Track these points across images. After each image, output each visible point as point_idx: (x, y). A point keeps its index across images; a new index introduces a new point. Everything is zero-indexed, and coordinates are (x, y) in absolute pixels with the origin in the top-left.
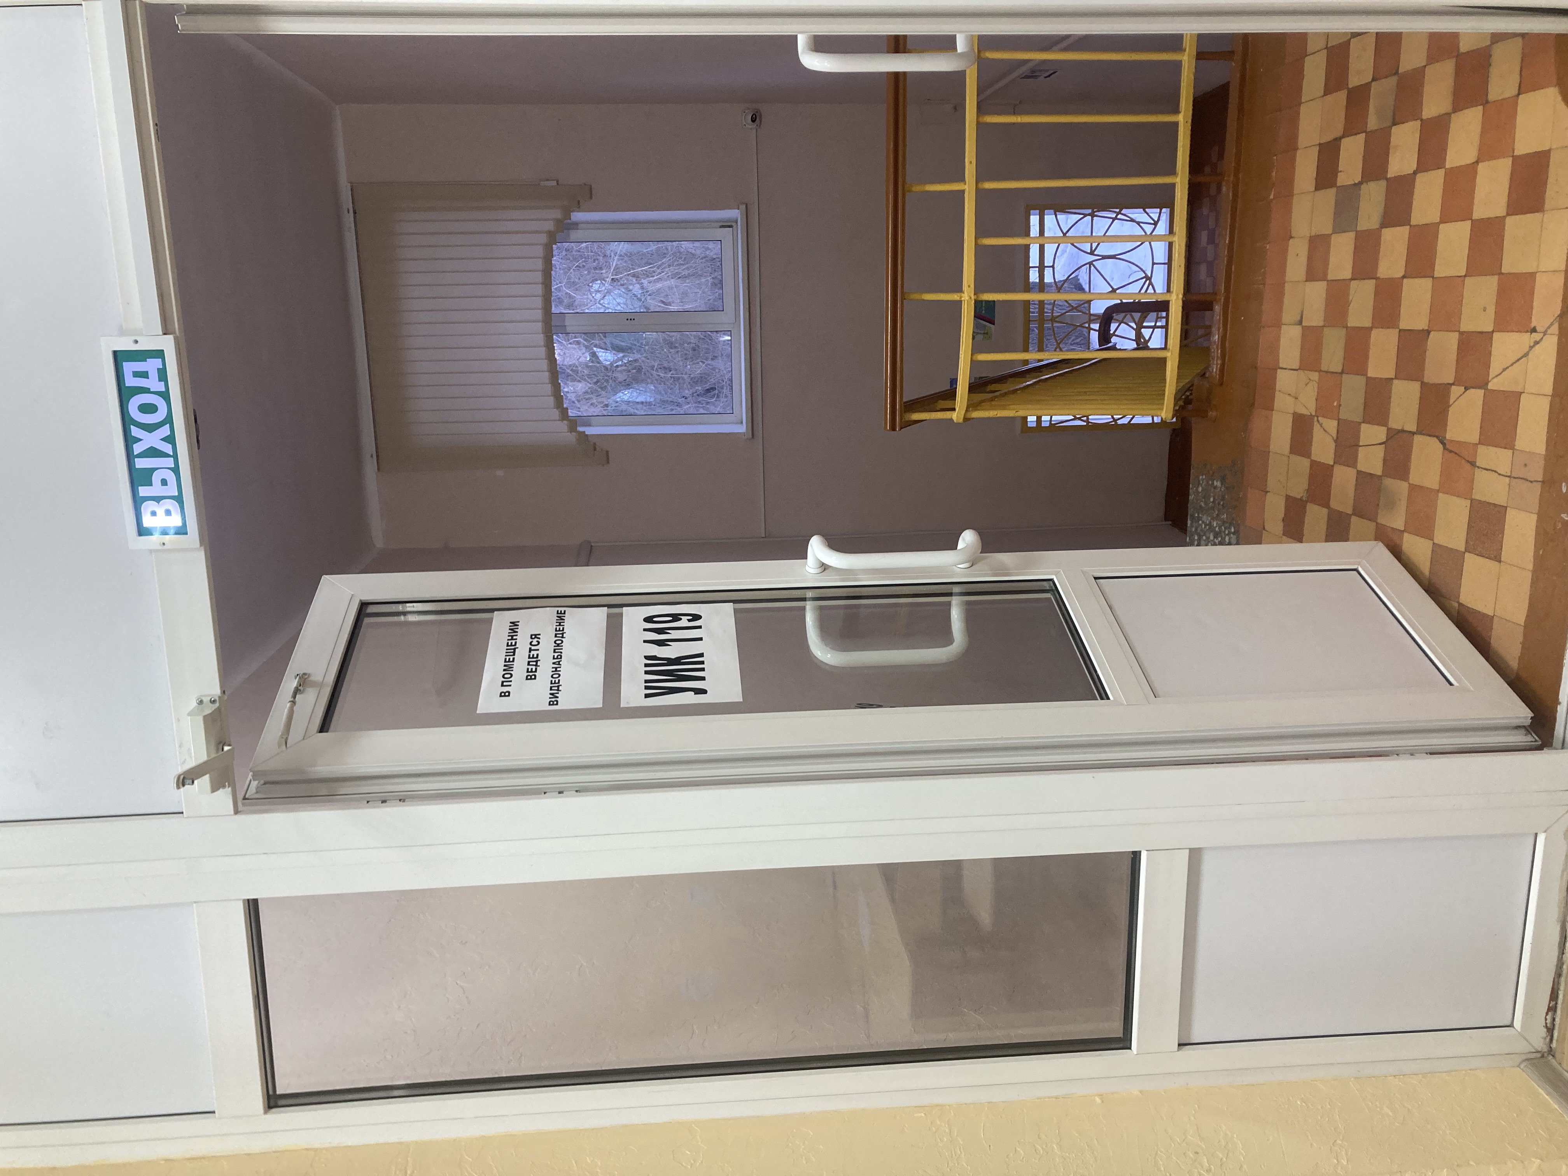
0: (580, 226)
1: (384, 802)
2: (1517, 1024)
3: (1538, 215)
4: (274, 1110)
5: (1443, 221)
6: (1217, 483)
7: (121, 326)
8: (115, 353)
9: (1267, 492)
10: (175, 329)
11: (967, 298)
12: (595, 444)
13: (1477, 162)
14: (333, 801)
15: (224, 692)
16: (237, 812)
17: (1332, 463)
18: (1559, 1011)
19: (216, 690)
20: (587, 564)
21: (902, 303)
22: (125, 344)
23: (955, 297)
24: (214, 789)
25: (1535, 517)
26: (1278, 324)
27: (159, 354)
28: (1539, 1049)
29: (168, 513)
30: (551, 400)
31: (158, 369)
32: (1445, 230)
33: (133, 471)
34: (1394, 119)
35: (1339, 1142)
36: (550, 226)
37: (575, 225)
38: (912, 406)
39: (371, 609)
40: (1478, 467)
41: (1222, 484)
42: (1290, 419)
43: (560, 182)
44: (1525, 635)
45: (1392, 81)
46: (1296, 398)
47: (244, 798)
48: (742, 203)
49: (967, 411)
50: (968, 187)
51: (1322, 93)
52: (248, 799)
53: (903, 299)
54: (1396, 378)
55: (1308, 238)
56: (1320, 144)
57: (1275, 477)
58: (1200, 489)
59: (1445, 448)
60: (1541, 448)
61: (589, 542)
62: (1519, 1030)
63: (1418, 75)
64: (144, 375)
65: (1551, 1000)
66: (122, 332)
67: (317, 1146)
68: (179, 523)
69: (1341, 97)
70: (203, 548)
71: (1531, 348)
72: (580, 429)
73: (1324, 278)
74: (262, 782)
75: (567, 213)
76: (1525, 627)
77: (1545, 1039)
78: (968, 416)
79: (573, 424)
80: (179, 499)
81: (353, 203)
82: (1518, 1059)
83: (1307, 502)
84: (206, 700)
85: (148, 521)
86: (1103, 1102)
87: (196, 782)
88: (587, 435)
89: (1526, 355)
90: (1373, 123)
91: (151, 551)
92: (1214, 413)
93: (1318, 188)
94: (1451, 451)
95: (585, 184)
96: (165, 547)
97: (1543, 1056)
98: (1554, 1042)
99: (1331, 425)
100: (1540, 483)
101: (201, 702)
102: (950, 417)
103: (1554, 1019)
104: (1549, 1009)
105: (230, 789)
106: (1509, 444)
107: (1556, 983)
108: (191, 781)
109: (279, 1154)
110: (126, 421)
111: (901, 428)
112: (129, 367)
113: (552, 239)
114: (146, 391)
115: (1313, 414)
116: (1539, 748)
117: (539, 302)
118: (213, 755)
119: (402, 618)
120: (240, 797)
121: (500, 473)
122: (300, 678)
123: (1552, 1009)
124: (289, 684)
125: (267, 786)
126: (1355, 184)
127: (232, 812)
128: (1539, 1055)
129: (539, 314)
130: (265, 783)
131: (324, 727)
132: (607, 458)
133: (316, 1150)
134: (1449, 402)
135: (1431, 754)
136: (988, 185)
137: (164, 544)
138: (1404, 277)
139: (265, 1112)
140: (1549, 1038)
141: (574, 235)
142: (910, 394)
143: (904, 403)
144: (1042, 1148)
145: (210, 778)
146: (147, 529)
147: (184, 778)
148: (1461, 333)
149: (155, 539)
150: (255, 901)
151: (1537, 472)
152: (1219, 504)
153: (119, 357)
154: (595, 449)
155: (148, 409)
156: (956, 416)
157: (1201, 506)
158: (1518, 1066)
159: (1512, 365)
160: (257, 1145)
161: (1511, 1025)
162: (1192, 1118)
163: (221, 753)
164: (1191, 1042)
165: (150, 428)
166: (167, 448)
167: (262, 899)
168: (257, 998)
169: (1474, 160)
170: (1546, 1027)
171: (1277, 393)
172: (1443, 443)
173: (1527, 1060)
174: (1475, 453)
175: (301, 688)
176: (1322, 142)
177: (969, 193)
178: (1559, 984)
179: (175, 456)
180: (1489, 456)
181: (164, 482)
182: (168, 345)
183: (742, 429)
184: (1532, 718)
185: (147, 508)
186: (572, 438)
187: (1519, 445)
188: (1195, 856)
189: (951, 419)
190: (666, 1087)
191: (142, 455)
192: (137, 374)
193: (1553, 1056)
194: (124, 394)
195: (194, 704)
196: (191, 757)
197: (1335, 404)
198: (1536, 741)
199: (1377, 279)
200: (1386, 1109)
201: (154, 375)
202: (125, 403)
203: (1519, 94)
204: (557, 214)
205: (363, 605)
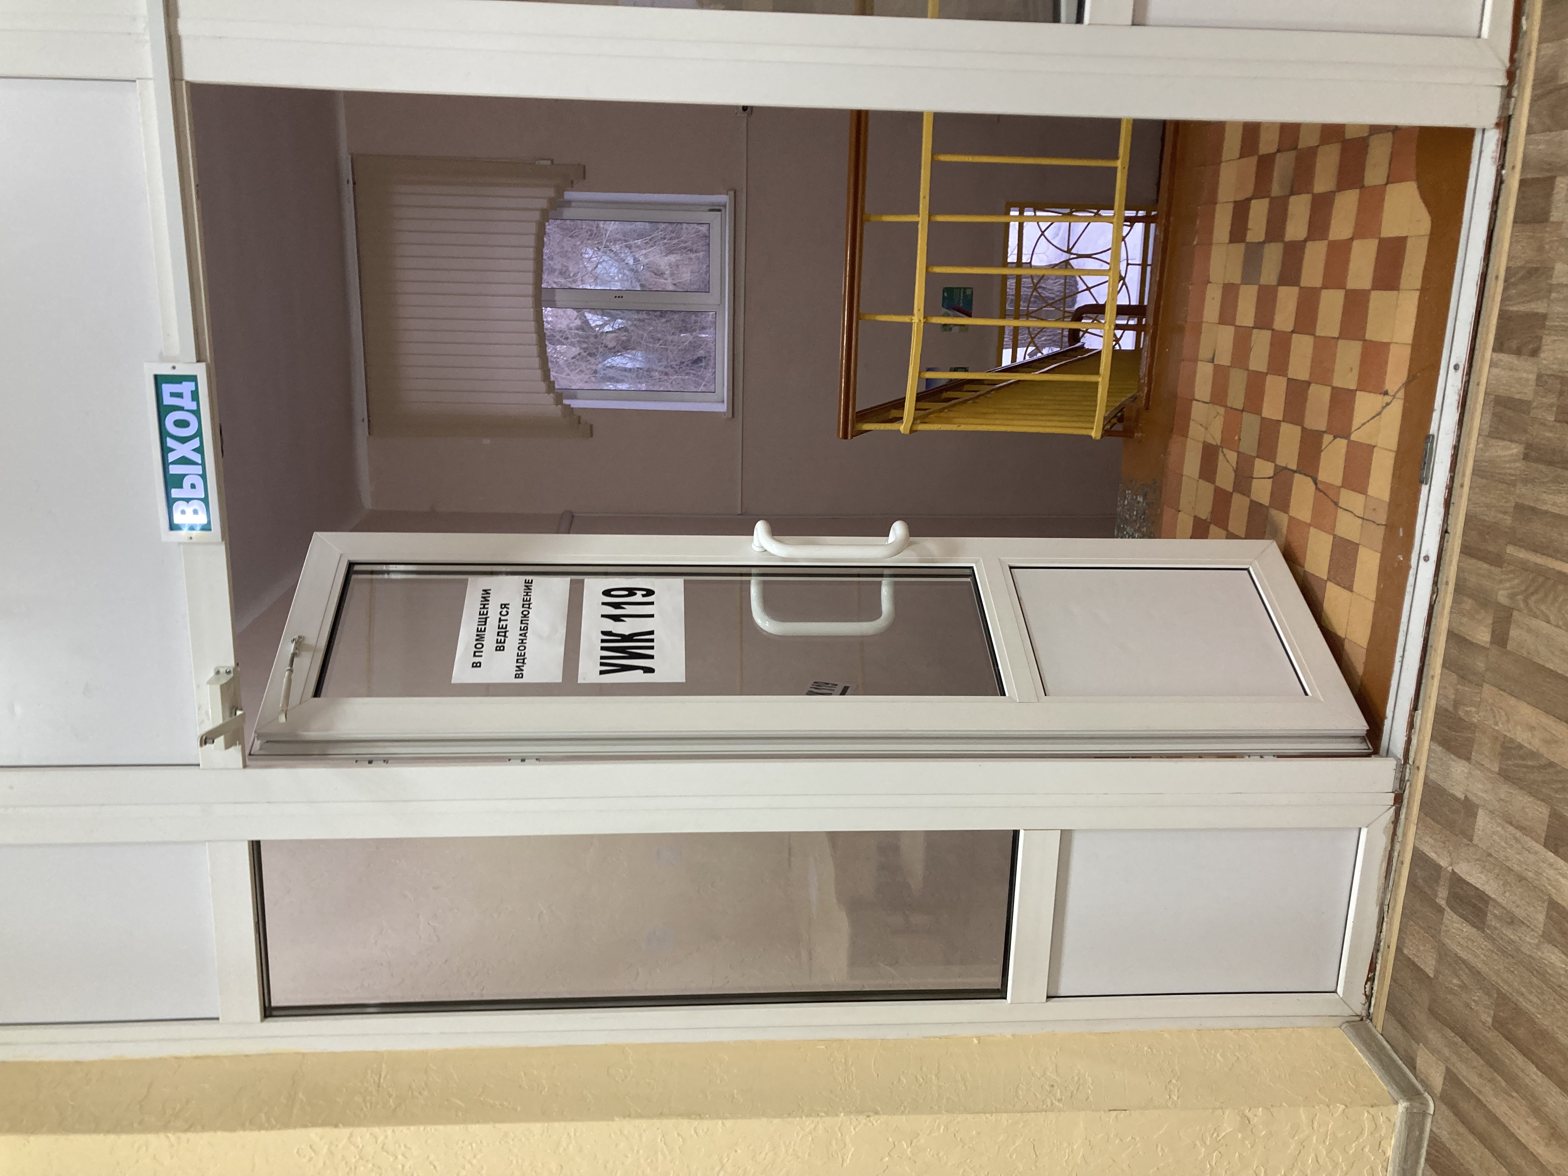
0: (573, 204)
1: (370, 762)
2: (1340, 990)
3: (1396, 292)
4: (269, 1019)
5: (1325, 287)
6: (1140, 499)
7: (161, 354)
8: (156, 377)
9: (1179, 511)
10: (206, 356)
11: (917, 321)
12: (579, 417)
13: (1352, 239)
14: (326, 759)
15: (238, 664)
16: (245, 766)
17: (1231, 491)
18: (1376, 982)
19: (230, 662)
20: (568, 532)
21: (857, 323)
22: (165, 370)
23: (906, 319)
24: (227, 746)
25: (1379, 555)
26: (1195, 360)
27: (193, 378)
28: (1359, 1014)
29: (195, 512)
30: (539, 373)
31: (192, 391)
32: (1326, 294)
33: (168, 475)
34: (1292, 187)
35: (1174, 1081)
36: (543, 204)
37: (568, 204)
38: (865, 416)
39: (357, 568)
40: (1341, 508)
41: (1144, 500)
42: (1201, 445)
43: (555, 162)
44: (1367, 657)
45: (1293, 154)
46: (1207, 429)
47: (250, 754)
48: (731, 190)
49: (913, 423)
50: (922, 219)
51: (1238, 156)
52: (253, 755)
53: (858, 318)
54: (1283, 421)
55: (1222, 286)
56: (1235, 202)
57: (1186, 498)
58: (1126, 502)
59: (1317, 488)
60: (1386, 496)
61: (572, 512)
62: (1341, 996)
63: (1312, 152)
64: (180, 395)
65: (1370, 971)
66: (163, 359)
67: (304, 1050)
68: (205, 521)
69: (1254, 160)
70: (224, 542)
71: (1384, 408)
72: (566, 402)
73: (1232, 323)
74: (264, 741)
75: (560, 192)
76: (1367, 650)
77: (1364, 1005)
78: (914, 428)
79: (560, 397)
80: (205, 500)
81: (353, 174)
82: (1340, 1020)
83: (1210, 523)
84: (222, 671)
85: (178, 519)
86: (979, 1042)
87: (215, 741)
88: (572, 408)
89: (1379, 414)
90: (1276, 190)
91: (180, 543)
92: (1140, 435)
93: (1231, 241)
94: (1321, 491)
95: (579, 165)
96: (192, 541)
97: (1362, 1020)
98: (1372, 1008)
99: (1232, 456)
100: (1384, 527)
101: (218, 673)
102: (897, 429)
103: (1372, 989)
104: (1368, 979)
105: (240, 747)
106: (1363, 491)
107: (1374, 957)
108: (211, 741)
109: (273, 1056)
110: (163, 434)
111: (852, 436)
112: (167, 388)
113: (545, 216)
114: (181, 409)
115: (1219, 444)
116: (1368, 755)
117: (530, 277)
118: (228, 719)
119: (386, 576)
120: (247, 752)
121: (487, 441)
122: (296, 643)
123: (1370, 979)
124: (287, 648)
125: (269, 744)
126: (1259, 243)
127: (241, 766)
128: (1358, 1018)
129: (530, 290)
130: (268, 742)
131: (317, 693)
132: (591, 431)
133: (304, 1055)
134: (1321, 447)
135: (1279, 756)
136: (940, 218)
137: (191, 538)
138: (1293, 332)
139: (262, 1021)
140: (1367, 1005)
141: (568, 213)
142: (861, 405)
143: (857, 413)
144: (923, 1079)
145: (225, 738)
146: (177, 525)
147: (206, 739)
148: (1333, 388)
149: (184, 533)
150: (258, 843)
151: (1382, 518)
152: (1140, 517)
153: (159, 380)
154: (579, 422)
155: (182, 424)
156: (903, 427)
157: (1126, 518)
158: (1340, 1027)
159: (1368, 421)
160: (253, 1048)
161: (1335, 992)
162: (1053, 1058)
163: (234, 717)
164: (1058, 995)
165: (183, 440)
166: (197, 458)
167: (266, 841)
168: (257, 924)
169: (1350, 236)
170: (1366, 995)
171: (1192, 423)
172: (1316, 484)
173: (1347, 1022)
174: (1338, 493)
175: (297, 651)
176: (1238, 199)
177: (922, 225)
178: (1377, 958)
179: (203, 464)
180: (1348, 499)
181: (193, 486)
182: (200, 371)
183: (722, 408)
184: (1367, 730)
185: (178, 507)
186: (557, 410)
187: (1371, 491)
188: (1066, 836)
189: (899, 431)
190: (604, 1015)
191: (174, 463)
192: (173, 395)
193: (1371, 1020)
194: (162, 411)
195: (212, 674)
196: (209, 719)
197: (1236, 438)
198: (1369, 749)
199: (1273, 330)
200: (1218, 1055)
201: (188, 396)
202: (162, 418)
203: (1387, 184)
204: (551, 192)
205: (351, 565)
